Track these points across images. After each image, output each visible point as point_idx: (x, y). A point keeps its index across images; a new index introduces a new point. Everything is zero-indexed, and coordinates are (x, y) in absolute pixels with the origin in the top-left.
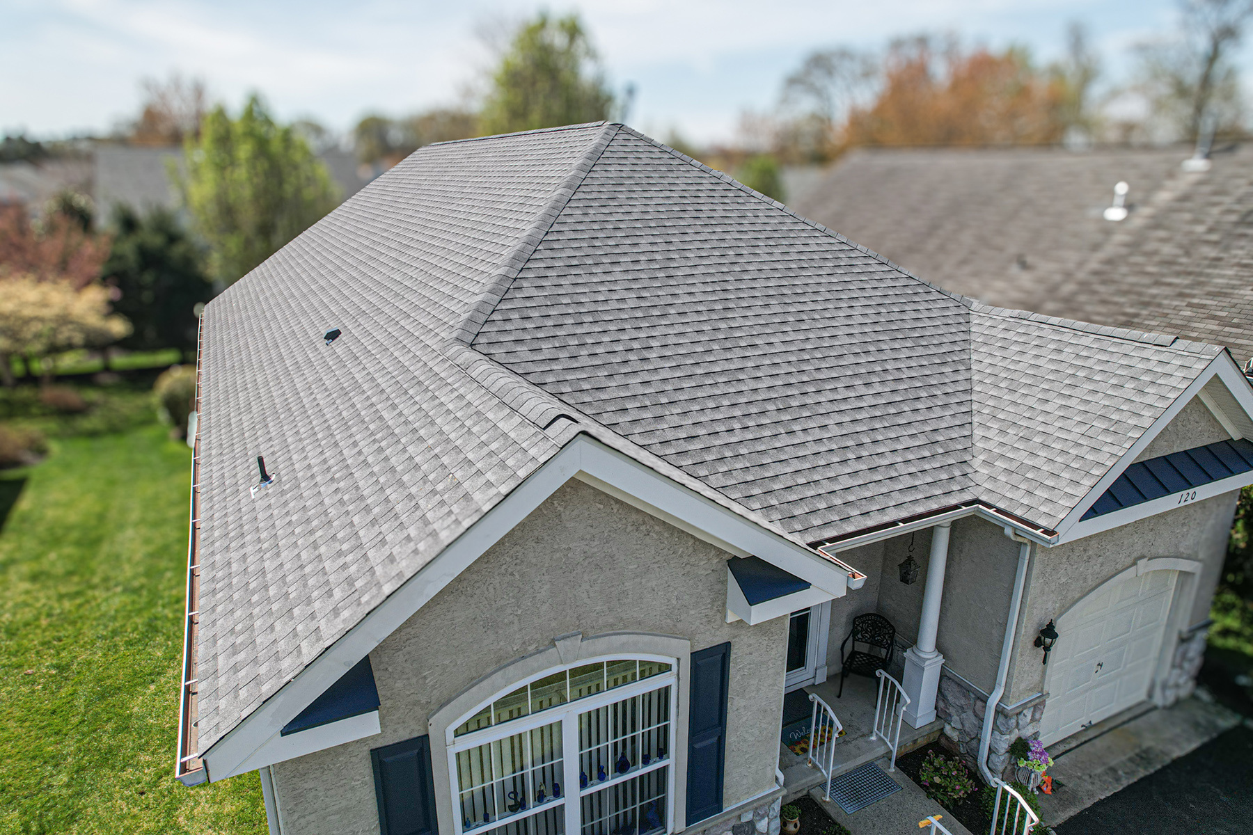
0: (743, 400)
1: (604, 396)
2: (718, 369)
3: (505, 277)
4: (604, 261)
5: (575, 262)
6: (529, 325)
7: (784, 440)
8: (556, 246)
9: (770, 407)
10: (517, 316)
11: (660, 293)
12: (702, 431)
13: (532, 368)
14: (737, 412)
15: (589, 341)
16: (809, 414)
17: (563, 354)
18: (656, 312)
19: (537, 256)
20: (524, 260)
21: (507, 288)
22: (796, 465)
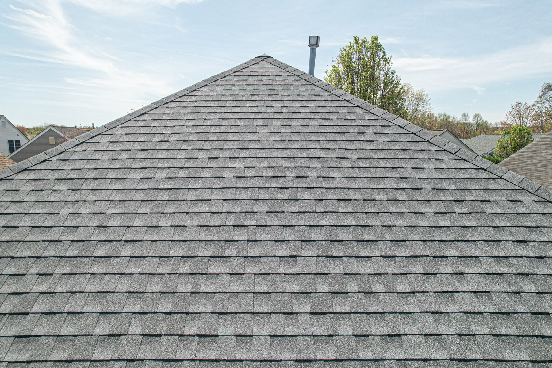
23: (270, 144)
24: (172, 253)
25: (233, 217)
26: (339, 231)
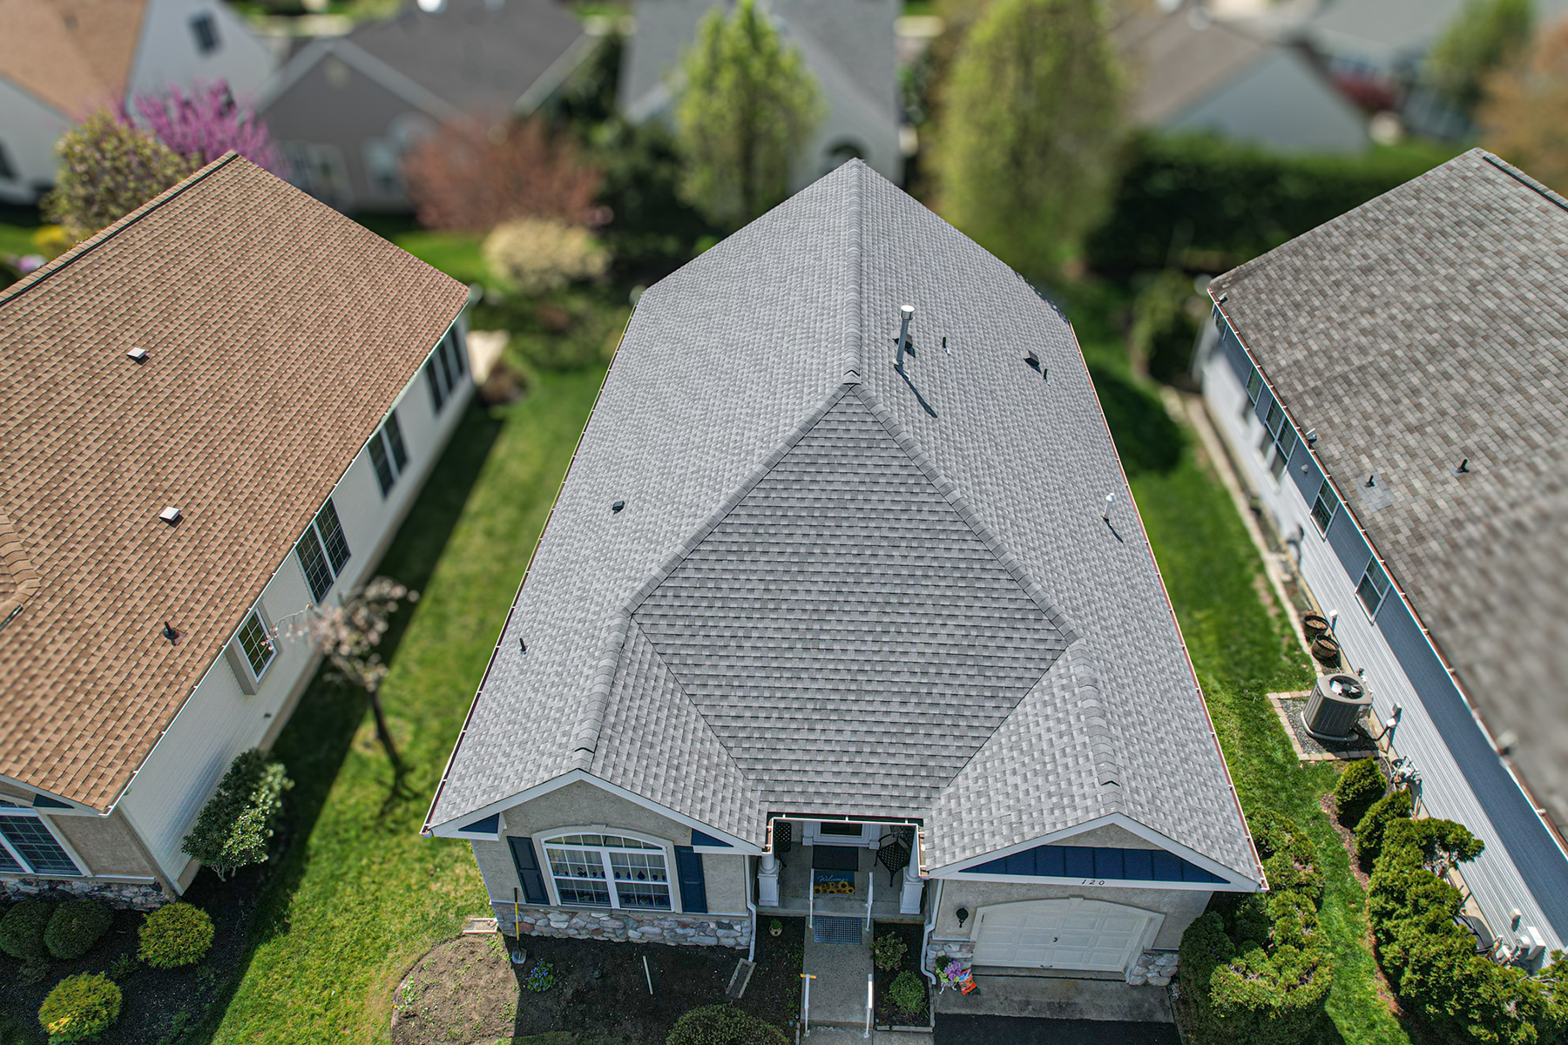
0: (793, 695)
1: (697, 672)
2: (788, 665)
3: (678, 557)
4: (758, 549)
5: (734, 548)
6: (677, 603)
7: (804, 734)
8: (728, 530)
9: (810, 706)
10: (672, 594)
11: (785, 587)
12: (748, 714)
13: (662, 640)
14: (782, 705)
15: (710, 624)
16: (836, 718)
17: (688, 632)
18: (771, 606)
19: (710, 538)
20: (699, 540)
21: (676, 566)
22: (799, 755)
23: (855, 522)
24: (807, 607)
25: (835, 585)
26: (892, 596)
